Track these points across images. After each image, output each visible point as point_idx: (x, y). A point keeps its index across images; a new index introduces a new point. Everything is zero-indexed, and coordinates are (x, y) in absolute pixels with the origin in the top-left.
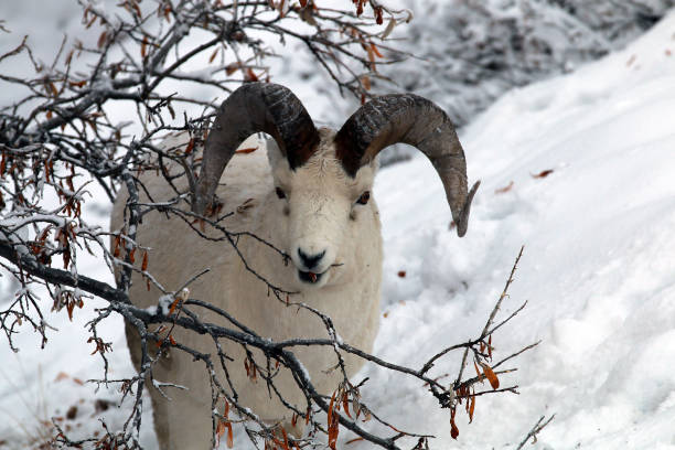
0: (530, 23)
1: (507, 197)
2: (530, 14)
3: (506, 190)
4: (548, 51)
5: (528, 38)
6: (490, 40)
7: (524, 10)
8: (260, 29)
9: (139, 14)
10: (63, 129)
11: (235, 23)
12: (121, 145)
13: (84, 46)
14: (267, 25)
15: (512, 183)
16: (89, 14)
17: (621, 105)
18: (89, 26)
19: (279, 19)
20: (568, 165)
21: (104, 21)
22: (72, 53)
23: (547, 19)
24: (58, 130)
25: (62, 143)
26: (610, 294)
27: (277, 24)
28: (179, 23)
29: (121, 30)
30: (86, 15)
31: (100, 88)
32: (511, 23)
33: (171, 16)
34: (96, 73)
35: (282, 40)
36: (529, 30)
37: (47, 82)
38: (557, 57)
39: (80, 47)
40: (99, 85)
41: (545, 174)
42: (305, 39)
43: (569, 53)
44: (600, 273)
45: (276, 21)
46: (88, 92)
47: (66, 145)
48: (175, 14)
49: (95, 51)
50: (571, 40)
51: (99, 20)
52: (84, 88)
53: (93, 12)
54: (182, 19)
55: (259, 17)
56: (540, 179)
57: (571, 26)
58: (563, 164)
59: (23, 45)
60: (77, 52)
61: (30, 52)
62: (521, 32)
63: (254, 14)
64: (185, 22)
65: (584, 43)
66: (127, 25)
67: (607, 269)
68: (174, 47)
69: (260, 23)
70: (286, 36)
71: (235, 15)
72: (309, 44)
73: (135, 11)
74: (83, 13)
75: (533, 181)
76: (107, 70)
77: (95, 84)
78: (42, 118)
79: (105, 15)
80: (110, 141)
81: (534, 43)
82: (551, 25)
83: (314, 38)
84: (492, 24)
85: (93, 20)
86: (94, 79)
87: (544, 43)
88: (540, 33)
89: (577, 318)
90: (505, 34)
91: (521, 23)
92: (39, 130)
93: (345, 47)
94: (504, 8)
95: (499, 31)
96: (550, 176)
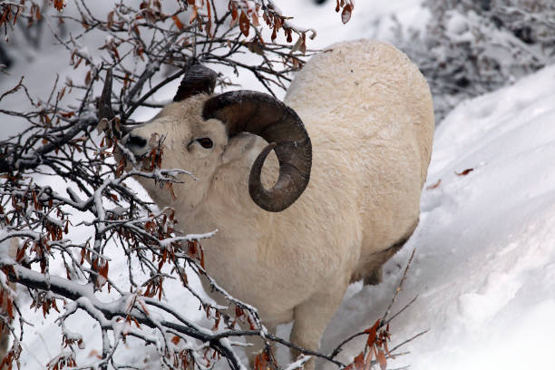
0: (481, 44)
1: (436, 192)
2: (481, 37)
3: (435, 186)
4: (497, 67)
5: (480, 57)
6: (450, 60)
7: (475, 35)
8: (215, 63)
9: (117, 55)
10: (57, 153)
11: (194, 59)
12: (104, 164)
13: (73, 84)
14: (221, 59)
15: (440, 181)
16: (75, 56)
17: (538, 111)
18: (76, 67)
19: (230, 53)
20: (486, 164)
21: (88, 62)
22: (64, 91)
23: (494, 41)
24: (53, 153)
25: (55, 164)
26: (506, 271)
27: (229, 58)
28: (151, 61)
29: (102, 68)
30: (73, 58)
31: (86, 117)
32: (466, 45)
33: (144, 55)
34: (83, 105)
35: (236, 71)
36: (481, 50)
37: (43, 114)
38: (505, 71)
39: (71, 85)
40: (85, 115)
41: (466, 172)
42: (253, 69)
43: (513, 68)
44: (501, 254)
45: (228, 55)
46: (76, 121)
47: (58, 166)
48: (148, 54)
49: (83, 88)
50: (515, 56)
51: (84, 61)
52: (73, 118)
53: (79, 55)
54: (153, 58)
55: (214, 53)
56: (462, 176)
57: (513, 46)
58: (482, 163)
59: (20, 84)
60: (68, 89)
61: (26, 90)
62: (475, 52)
63: (210, 50)
64: (155, 60)
65: (525, 59)
66: (108, 64)
67: (506, 251)
68: (148, 80)
69: (215, 57)
70: (238, 68)
71: (194, 52)
72: (256, 74)
73: (113, 53)
74: (70, 56)
75: (457, 178)
76: (93, 102)
77: (82, 114)
78: (39, 144)
79: (88, 57)
80: (96, 160)
81: (486, 60)
82: (498, 46)
83: (260, 68)
84: (451, 46)
85: (80, 62)
86: (81, 110)
87: (494, 61)
88: (490, 53)
89: (478, 292)
90: (462, 55)
91: (473, 45)
92: (35, 154)
93: (285, 74)
94: (460, 33)
95: (457, 52)
96: (471, 173)
